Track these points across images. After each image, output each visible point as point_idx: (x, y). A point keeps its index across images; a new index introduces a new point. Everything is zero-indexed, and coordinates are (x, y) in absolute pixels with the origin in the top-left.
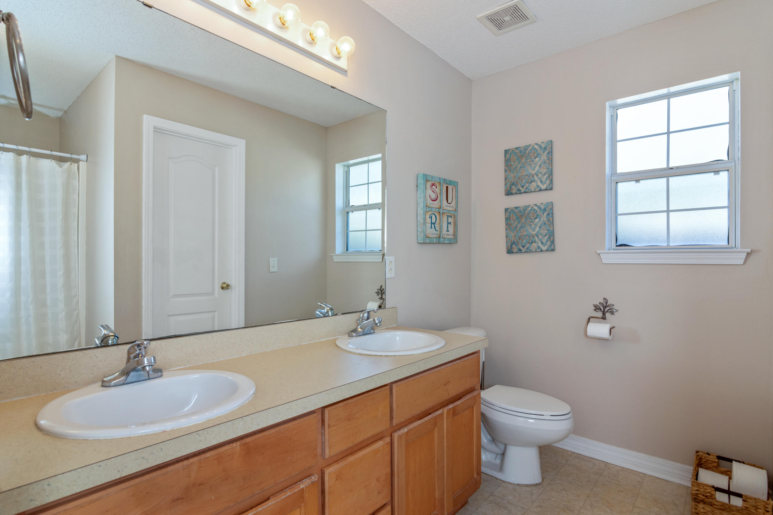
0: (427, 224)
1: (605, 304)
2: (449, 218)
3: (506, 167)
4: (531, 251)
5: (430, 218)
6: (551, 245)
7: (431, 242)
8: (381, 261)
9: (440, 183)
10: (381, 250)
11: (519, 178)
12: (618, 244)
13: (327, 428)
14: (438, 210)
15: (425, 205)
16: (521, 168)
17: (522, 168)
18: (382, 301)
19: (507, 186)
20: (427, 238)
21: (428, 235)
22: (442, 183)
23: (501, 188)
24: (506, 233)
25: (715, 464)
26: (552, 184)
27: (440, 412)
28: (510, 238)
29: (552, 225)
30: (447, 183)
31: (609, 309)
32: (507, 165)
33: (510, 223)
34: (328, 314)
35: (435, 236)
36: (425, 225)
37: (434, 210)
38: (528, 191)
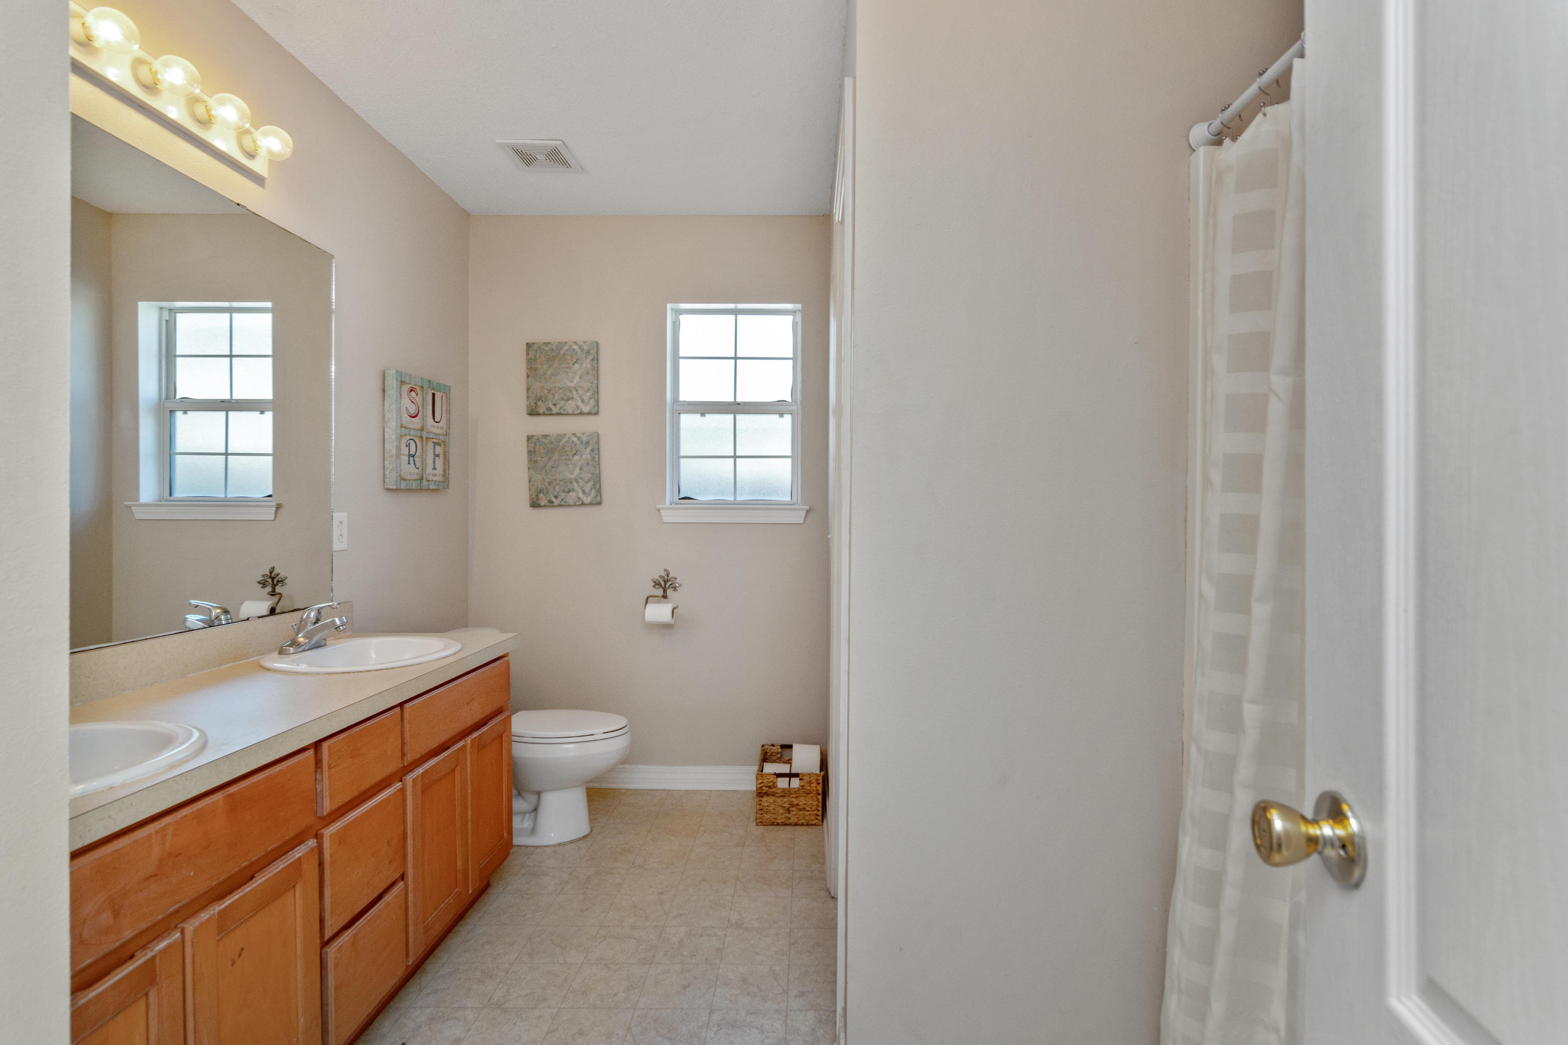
0: (402, 457)
1: (666, 578)
2: (437, 447)
3: (528, 371)
4: (567, 504)
5: (407, 446)
6: (597, 496)
7: (408, 488)
8: (273, 519)
9: (423, 387)
10: (270, 496)
11: (549, 391)
12: (682, 496)
13: (327, 769)
14: (419, 433)
15: (400, 425)
16: (552, 375)
17: (554, 375)
18: (276, 599)
19: (530, 400)
20: (402, 481)
21: (404, 476)
22: (425, 387)
23: (521, 402)
24: (529, 474)
25: (779, 756)
26: (598, 406)
27: (461, 743)
28: (536, 484)
29: (598, 466)
30: (433, 389)
31: (671, 584)
32: (531, 368)
33: (535, 459)
34: (221, 620)
35: (415, 477)
36: (400, 458)
37: (412, 432)
38: (563, 412)
